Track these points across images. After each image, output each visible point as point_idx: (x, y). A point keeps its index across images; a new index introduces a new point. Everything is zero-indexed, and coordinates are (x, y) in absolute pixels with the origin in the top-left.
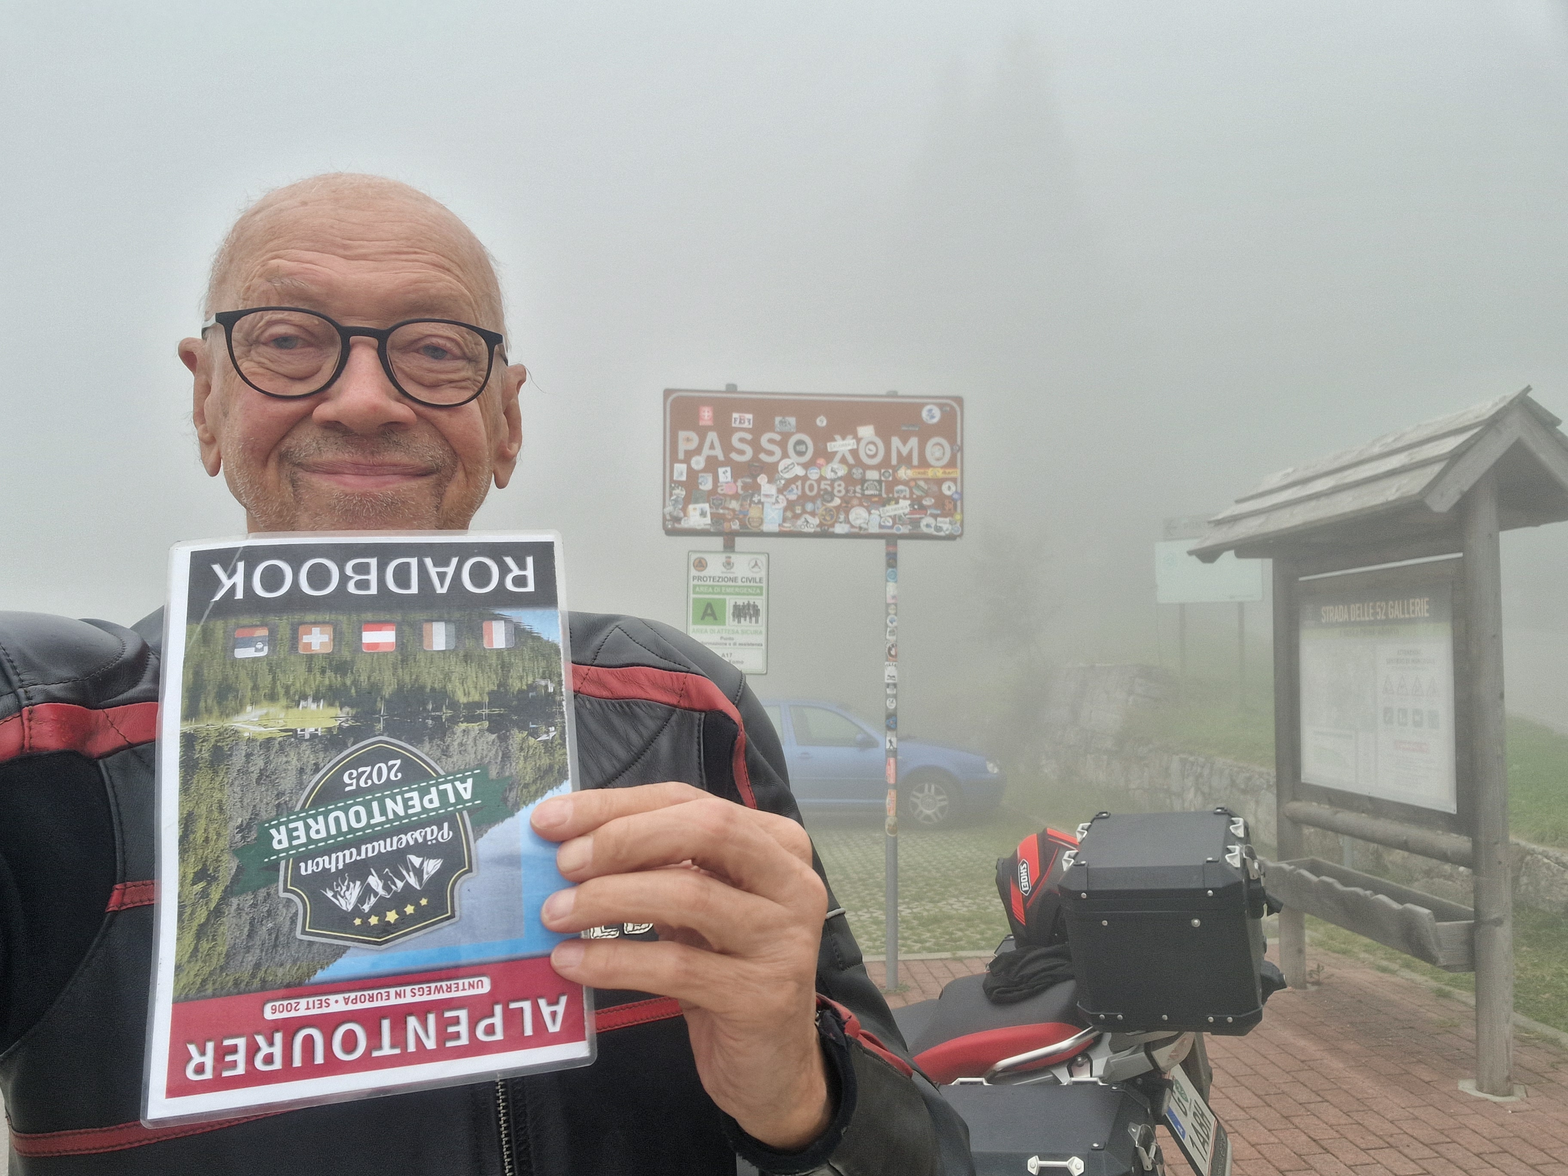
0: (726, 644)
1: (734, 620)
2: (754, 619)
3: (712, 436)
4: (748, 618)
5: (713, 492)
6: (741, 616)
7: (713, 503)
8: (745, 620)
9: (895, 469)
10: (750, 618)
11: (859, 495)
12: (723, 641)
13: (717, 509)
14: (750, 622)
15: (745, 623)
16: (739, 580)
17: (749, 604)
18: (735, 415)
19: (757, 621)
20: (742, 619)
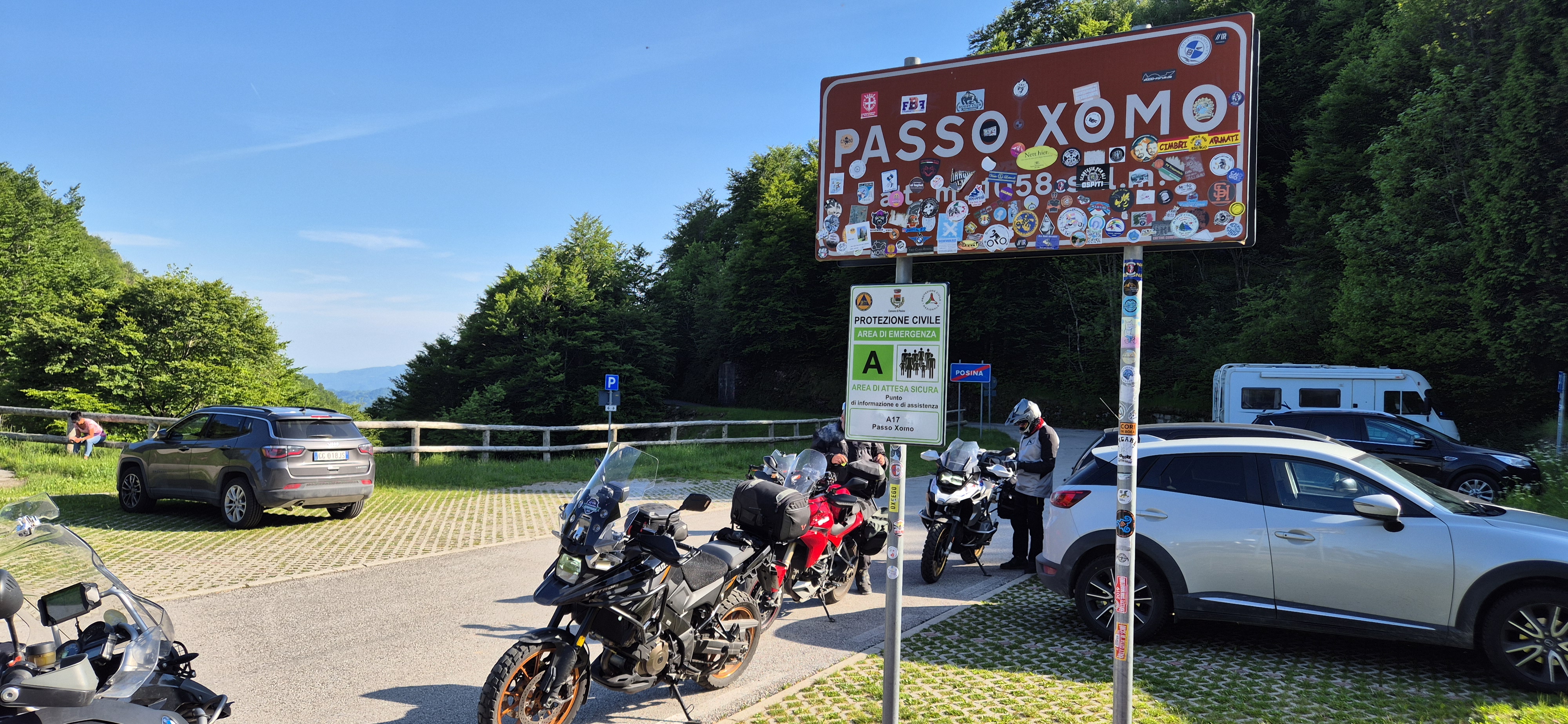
0: (892, 405)
1: (903, 374)
2: (927, 372)
3: (876, 131)
4: (920, 371)
5: (874, 206)
6: (911, 369)
7: (875, 222)
8: (917, 374)
9: (1130, 144)
10: (923, 370)
11: (1074, 191)
12: (888, 401)
13: (879, 228)
14: (923, 376)
15: (917, 376)
16: (910, 321)
17: (921, 353)
18: (905, 99)
19: (931, 376)
20: (913, 372)
